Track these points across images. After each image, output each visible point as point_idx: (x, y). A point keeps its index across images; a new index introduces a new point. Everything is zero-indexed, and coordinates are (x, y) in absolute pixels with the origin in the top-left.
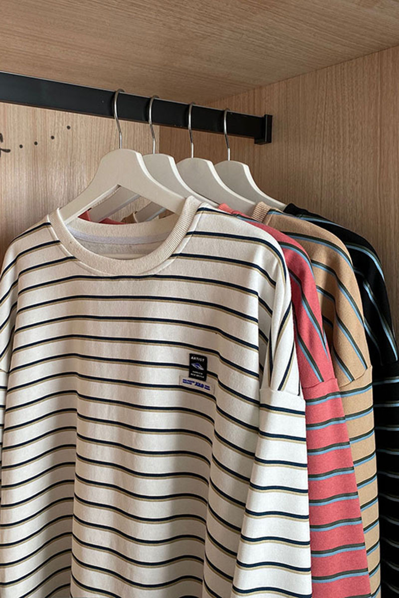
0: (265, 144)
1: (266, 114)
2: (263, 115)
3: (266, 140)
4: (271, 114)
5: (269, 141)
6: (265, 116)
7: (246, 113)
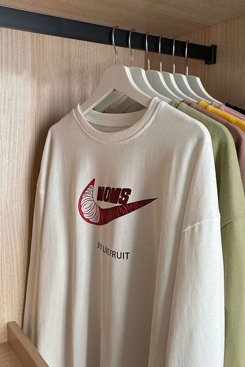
0: (212, 64)
1: (213, 44)
2: (211, 45)
3: (212, 62)
4: (216, 45)
5: (215, 62)
6: (212, 45)
7: (200, 44)
